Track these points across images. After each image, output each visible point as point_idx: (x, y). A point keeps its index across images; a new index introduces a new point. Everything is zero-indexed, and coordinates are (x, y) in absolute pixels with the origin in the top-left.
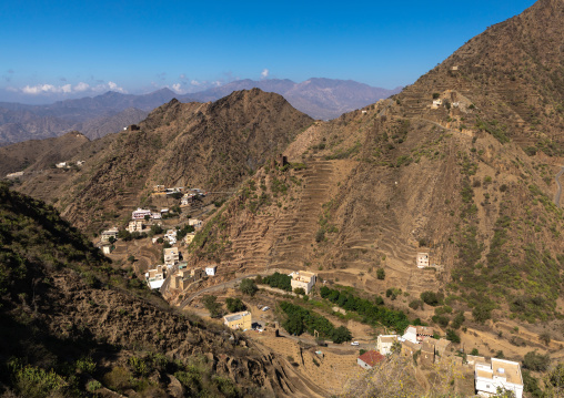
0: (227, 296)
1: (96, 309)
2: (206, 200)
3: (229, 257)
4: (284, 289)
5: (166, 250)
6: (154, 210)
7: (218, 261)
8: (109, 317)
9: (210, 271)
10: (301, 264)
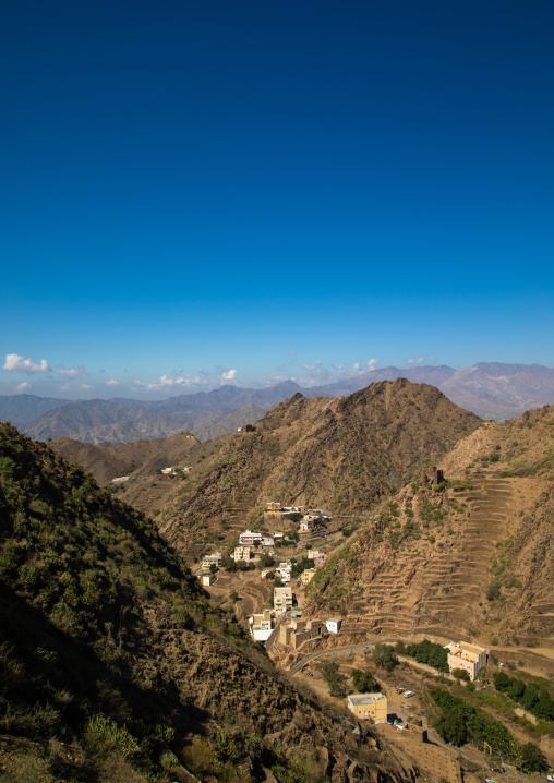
0: (354, 666)
1: (186, 657)
2: (332, 526)
3: (359, 609)
4: (437, 667)
5: (276, 589)
6: (266, 534)
7: (344, 613)
8: (199, 670)
9: (332, 626)
10: (464, 632)
